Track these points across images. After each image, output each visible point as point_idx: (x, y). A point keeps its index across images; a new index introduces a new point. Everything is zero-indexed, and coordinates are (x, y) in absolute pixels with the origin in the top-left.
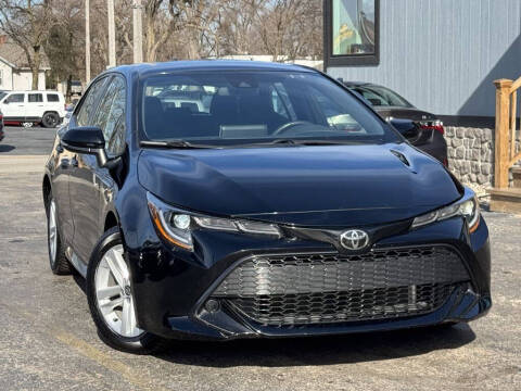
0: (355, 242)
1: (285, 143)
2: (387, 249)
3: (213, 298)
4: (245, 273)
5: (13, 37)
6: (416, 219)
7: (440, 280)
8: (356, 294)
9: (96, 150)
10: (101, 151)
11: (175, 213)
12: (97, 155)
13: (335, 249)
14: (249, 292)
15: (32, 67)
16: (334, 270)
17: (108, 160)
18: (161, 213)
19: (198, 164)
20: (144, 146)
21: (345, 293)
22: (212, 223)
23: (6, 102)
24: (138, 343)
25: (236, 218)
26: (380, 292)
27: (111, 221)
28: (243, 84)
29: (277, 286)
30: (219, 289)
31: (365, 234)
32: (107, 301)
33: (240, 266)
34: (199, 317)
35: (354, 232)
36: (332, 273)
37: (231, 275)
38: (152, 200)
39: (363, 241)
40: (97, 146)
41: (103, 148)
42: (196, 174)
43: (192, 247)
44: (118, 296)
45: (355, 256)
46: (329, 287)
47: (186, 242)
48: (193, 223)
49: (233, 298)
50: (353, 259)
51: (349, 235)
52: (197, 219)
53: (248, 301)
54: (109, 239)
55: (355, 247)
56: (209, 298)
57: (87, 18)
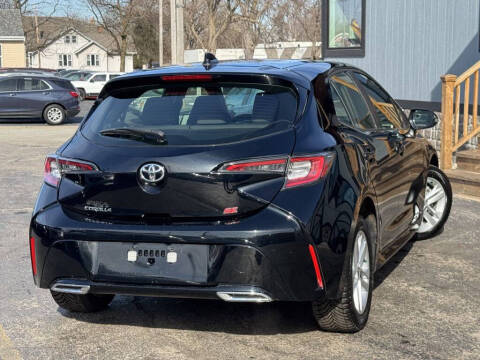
5: (106, 28)
15: (121, 52)
23: (92, 81)
57: (161, 13)
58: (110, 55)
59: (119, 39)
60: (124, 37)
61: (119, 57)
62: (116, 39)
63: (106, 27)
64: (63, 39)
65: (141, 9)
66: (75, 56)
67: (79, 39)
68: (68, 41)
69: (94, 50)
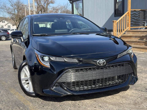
0: (102, 63)
1: (74, 34)
2: (111, 65)
3: (57, 83)
4: (67, 75)
6: (119, 55)
7: (126, 73)
8: (102, 79)
9: (20, 37)
10: (22, 38)
11: (44, 56)
12: (21, 39)
13: (96, 66)
14: (69, 81)
16: (96, 72)
17: (24, 40)
18: (39, 56)
19: (50, 40)
20: (34, 36)
21: (99, 79)
22: (56, 59)
23: (11, 31)
24: (34, 94)
25: (63, 57)
26: (109, 78)
27: (24, 58)
28: (61, 19)
29: (78, 79)
30: (59, 80)
31: (104, 61)
32: (25, 82)
33: (66, 73)
34: (53, 89)
35: (101, 60)
36: (95, 73)
37: (63, 76)
38: (36, 52)
39: (104, 63)
40: (20, 36)
41: (22, 37)
42: (50, 43)
43: (49, 67)
44: (28, 80)
45: (102, 68)
46: (94, 78)
47: (48, 65)
48: (50, 59)
49: (64, 83)
50: (101, 69)
51: (100, 61)
52: (51, 58)
53: (68, 84)
54: (24, 64)
55: (102, 65)
56: (56, 83)
58: (13, 25)
59: (16, 21)
60: (17, 21)
61: (16, 26)
62: (15, 21)
63: (12, 18)
64: (2, 22)
65: (20, 14)
66: (4, 26)
67: (5, 22)
68: (3, 22)
69: (9, 24)
